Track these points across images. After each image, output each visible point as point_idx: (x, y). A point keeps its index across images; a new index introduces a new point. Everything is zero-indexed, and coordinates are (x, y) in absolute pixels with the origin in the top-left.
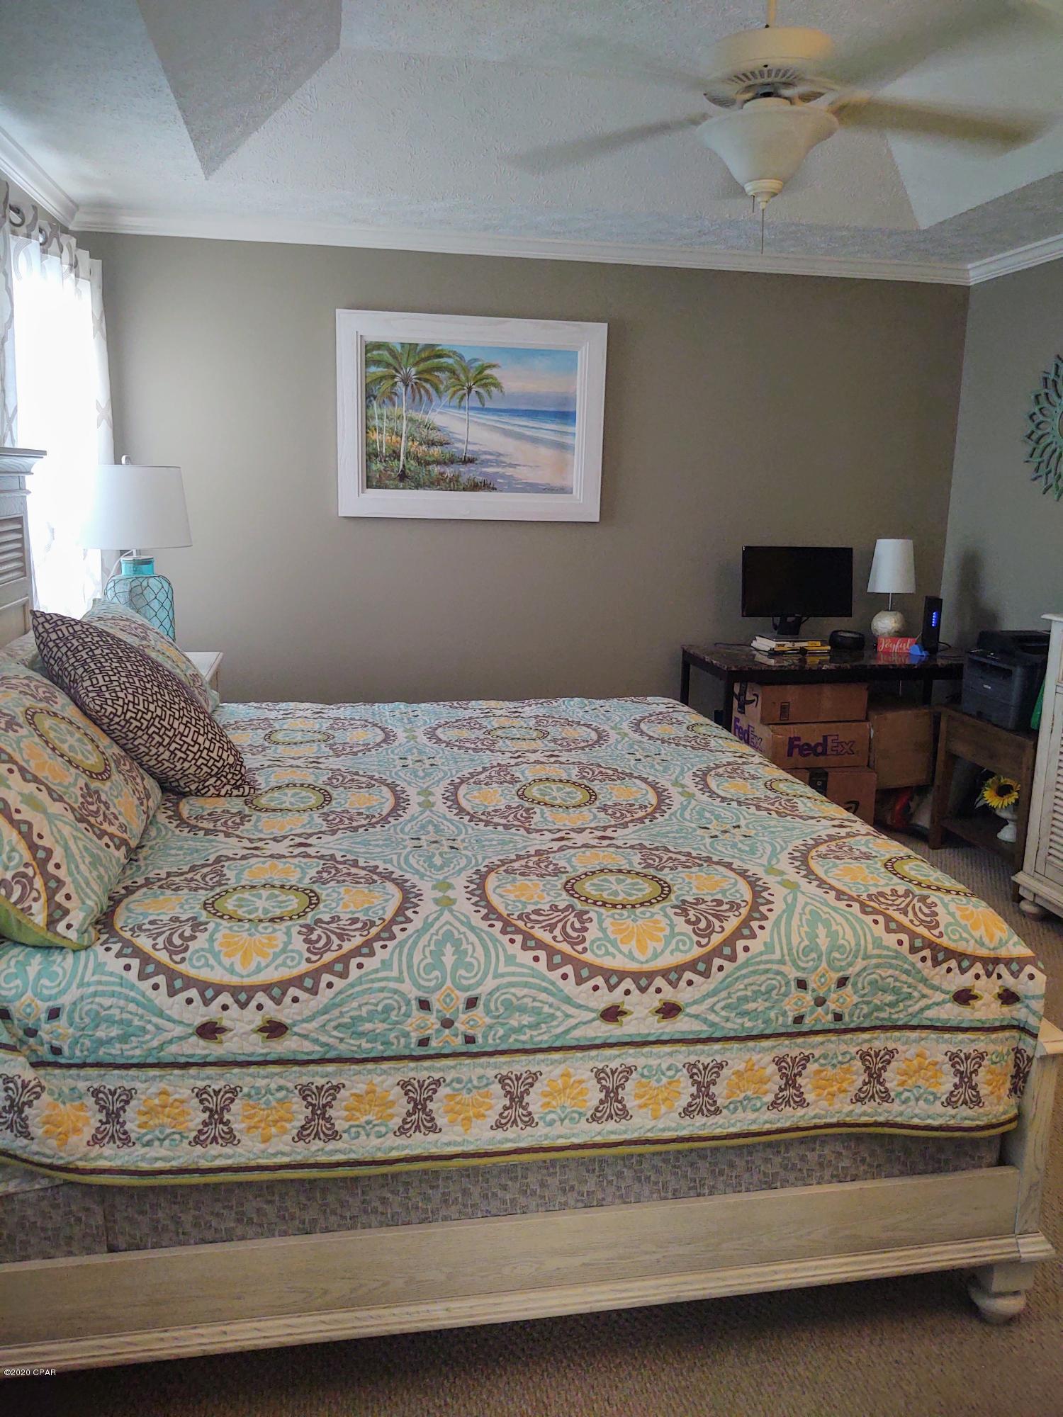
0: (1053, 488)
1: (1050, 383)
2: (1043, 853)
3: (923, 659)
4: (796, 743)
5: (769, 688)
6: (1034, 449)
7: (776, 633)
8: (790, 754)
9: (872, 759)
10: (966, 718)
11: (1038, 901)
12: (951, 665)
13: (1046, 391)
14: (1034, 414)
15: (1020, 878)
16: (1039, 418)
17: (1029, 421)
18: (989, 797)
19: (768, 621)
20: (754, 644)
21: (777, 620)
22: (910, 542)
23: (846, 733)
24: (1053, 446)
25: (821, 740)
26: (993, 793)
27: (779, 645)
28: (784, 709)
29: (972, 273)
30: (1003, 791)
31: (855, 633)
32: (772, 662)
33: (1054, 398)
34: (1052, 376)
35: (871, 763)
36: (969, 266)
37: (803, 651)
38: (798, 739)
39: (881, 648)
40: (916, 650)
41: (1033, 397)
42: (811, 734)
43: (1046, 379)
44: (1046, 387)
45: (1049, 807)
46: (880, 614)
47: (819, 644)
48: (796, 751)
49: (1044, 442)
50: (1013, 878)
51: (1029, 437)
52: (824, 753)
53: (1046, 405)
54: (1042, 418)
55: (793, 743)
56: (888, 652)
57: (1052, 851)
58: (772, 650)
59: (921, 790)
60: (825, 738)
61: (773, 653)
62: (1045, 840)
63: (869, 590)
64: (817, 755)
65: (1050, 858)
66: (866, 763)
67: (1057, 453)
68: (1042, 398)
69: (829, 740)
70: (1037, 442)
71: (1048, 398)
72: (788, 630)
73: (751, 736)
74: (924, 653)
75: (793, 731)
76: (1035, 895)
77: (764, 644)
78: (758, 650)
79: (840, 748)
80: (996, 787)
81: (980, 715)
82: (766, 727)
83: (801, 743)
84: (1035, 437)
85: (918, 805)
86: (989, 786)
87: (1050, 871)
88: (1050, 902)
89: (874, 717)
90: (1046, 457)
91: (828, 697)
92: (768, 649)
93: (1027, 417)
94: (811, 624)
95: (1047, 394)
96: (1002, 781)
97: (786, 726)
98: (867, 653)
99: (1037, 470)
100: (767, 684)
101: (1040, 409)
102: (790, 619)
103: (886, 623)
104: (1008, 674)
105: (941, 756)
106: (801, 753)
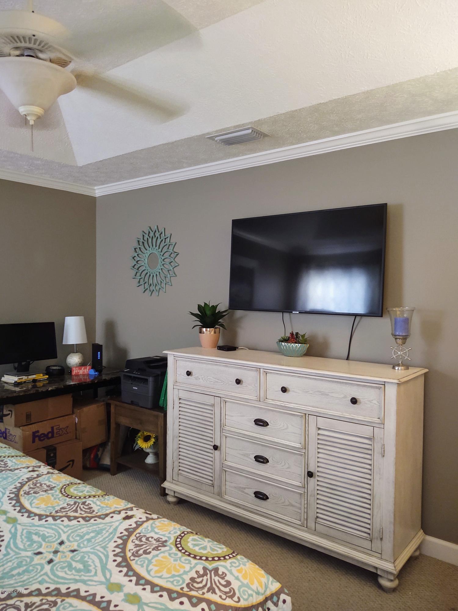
0: (148, 290)
1: (141, 243)
2: (176, 470)
3: (96, 376)
4: (37, 434)
5: (17, 406)
6: (137, 272)
7: (15, 372)
8: (34, 441)
9: (78, 435)
10: (126, 405)
11: (176, 495)
12: (112, 378)
13: (140, 246)
14: (135, 256)
15: (166, 485)
16: (137, 259)
17: (133, 260)
18: (141, 444)
19: (10, 366)
20: (3, 379)
21: (16, 365)
22: (82, 317)
23: (62, 423)
24: (146, 272)
25: (50, 430)
26: (142, 441)
27: (19, 379)
28: (28, 416)
29: (97, 191)
30: (147, 439)
31: (59, 366)
32: (17, 389)
33: (143, 249)
34: (142, 240)
35: (78, 437)
36: (96, 188)
37: (34, 381)
38: (38, 432)
39: (74, 373)
40: (92, 372)
41: (134, 249)
42: (44, 428)
43: (138, 241)
44: (139, 245)
45: (176, 446)
46: (70, 355)
47: (42, 375)
48: (37, 439)
49: (141, 269)
50: (162, 485)
51: (134, 267)
52: (53, 436)
53: (140, 253)
54: (139, 259)
55: (35, 435)
56: (77, 375)
57: (180, 468)
58: (16, 382)
59: (103, 445)
60: (52, 428)
61: (16, 384)
62: (176, 464)
63: (64, 343)
64: (48, 438)
65: (180, 471)
66: (75, 437)
67: (148, 274)
68: (138, 250)
69: (55, 428)
70: (138, 269)
71: (140, 249)
72: (23, 370)
73: (8, 435)
74: (96, 373)
75: (34, 428)
76: (174, 492)
77: (10, 379)
78: (6, 383)
79: (61, 432)
80: (143, 437)
81: (132, 403)
82: (18, 429)
83: (39, 434)
84: (136, 267)
85: (102, 454)
86: (139, 437)
87: (181, 479)
88: (183, 495)
89: (77, 411)
90: (143, 276)
91: (51, 404)
92: (14, 382)
93: (131, 258)
94: (35, 364)
95: (140, 248)
96: (145, 433)
97: (30, 426)
98: (66, 376)
99: (139, 282)
100: (17, 403)
101: (138, 255)
102: (23, 363)
103: (74, 360)
104: (146, 381)
105: (113, 426)
106: (40, 440)
